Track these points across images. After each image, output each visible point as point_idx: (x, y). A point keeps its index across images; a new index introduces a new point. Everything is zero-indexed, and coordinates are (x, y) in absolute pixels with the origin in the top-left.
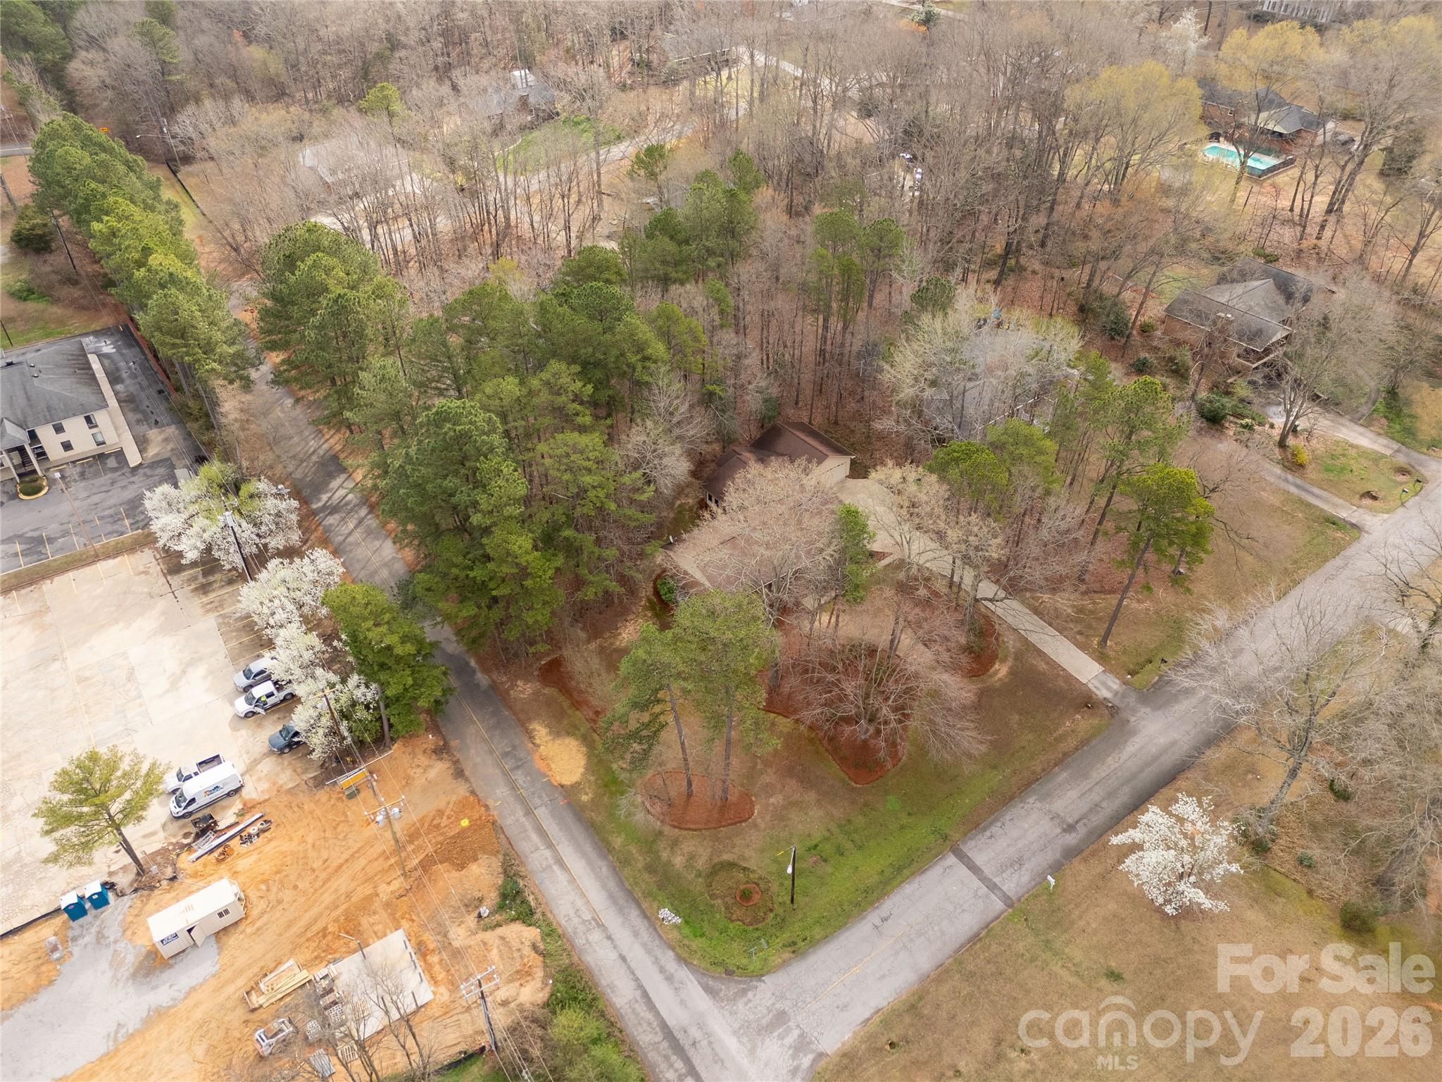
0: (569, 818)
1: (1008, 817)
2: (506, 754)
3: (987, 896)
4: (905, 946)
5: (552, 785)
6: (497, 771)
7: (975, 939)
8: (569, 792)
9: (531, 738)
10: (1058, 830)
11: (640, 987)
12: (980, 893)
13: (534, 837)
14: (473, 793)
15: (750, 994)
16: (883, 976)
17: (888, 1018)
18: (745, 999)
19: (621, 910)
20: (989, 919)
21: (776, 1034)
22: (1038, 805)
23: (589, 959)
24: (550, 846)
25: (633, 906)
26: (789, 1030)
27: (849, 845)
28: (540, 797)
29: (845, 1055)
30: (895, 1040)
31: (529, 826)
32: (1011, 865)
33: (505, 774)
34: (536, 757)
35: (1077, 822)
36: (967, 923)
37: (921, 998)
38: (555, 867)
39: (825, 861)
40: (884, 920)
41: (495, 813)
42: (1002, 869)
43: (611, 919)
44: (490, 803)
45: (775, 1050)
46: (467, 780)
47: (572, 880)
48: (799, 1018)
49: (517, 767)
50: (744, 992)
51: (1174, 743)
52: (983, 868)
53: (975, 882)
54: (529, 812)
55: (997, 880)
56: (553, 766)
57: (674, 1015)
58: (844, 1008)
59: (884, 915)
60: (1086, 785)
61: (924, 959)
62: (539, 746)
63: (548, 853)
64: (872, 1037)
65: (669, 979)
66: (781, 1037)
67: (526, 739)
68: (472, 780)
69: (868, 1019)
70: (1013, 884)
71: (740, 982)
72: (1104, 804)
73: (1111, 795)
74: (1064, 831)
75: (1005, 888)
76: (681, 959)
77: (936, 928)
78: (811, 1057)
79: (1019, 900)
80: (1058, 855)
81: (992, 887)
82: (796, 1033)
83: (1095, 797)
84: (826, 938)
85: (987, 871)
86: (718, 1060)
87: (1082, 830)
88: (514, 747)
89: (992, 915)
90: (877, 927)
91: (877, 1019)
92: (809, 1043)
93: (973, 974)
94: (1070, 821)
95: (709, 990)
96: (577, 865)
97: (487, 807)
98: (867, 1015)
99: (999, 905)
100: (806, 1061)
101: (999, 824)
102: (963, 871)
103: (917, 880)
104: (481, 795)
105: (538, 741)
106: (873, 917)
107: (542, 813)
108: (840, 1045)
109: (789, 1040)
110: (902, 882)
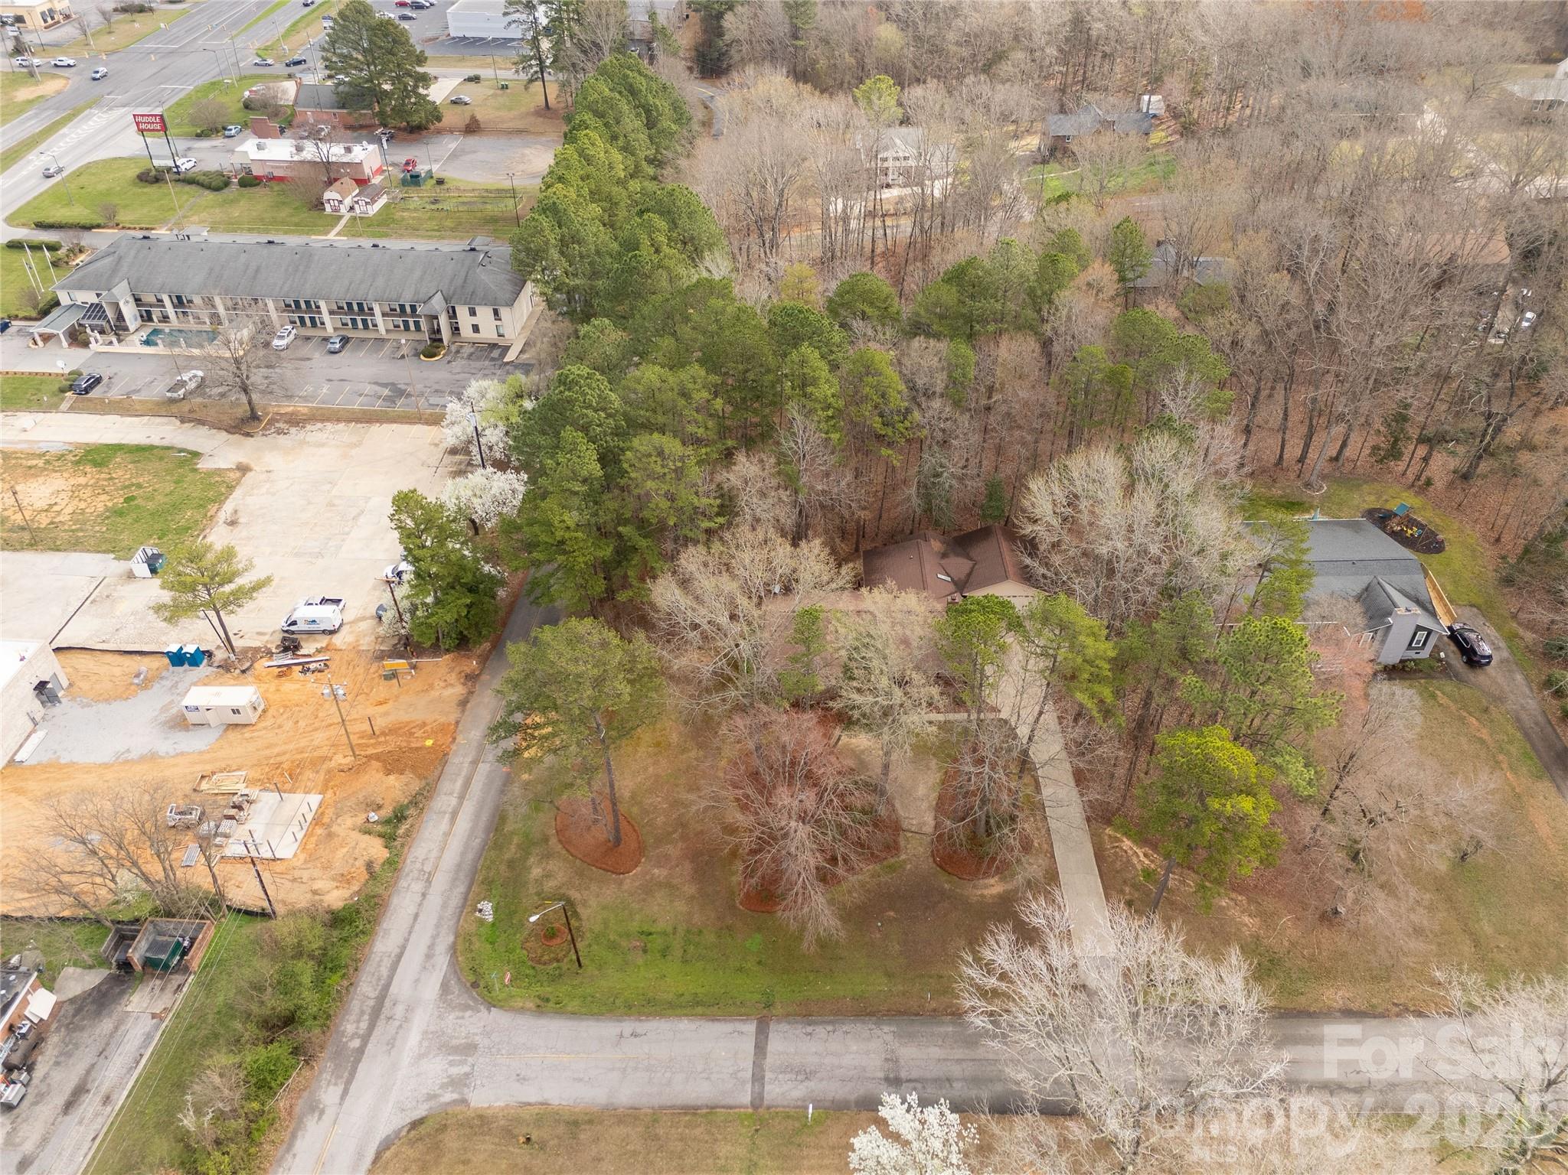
0: (497, 784)
1: (846, 1028)
3: (744, 1082)
4: (625, 1070)
6: (489, 717)
7: (690, 1110)
10: (881, 1075)
11: (403, 948)
12: (739, 1075)
13: (459, 783)
14: (457, 723)
15: (468, 1013)
16: (580, 1080)
17: (546, 1115)
18: (461, 1014)
19: (454, 881)
20: (723, 1103)
21: (451, 1058)
22: (889, 1038)
23: (395, 901)
24: (462, 798)
25: (467, 883)
26: (462, 1063)
27: (678, 953)
28: (495, 756)
29: (481, 1117)
30: (533, 1138)
31: (464, 774)
32: (798, 1073)
33: (492, 722)
35: (909, 1081)
36: (699, 1091)
37: (590, 1122)
38: (447, 816)
39: (645, 951)
40: (634, 1035)
41: (454, 748)
42: (786, 1069)
43: (441, 881)
44: (460, 738)
45: (437, 1069)
46: (463, 711)
47: (447, 834)
48: (481, 1060)
50: (467, 1007)
52: (769, 1055)
53: (747, 1065)
54: (475, 763)
55: (768, 1075)
57: (401, 987)
58: (521, 1079)
59: (639, 1031)
60: (959, 1053)
61: (628, 1092)
63: (454, 801)
64: (518, 1120)
65: (429, 956)
66: (451, 1064)
68: (467, 713)
69: (530, 1104)
70: (780, 1090)
71: (473, 998)
72: (957, 1085)
74: (887, 1079)
75: (767, 1088)
76: (453, 949)
77: (668, 1075)
78: (455, 1096)
79: (768, 1108)
80: (853, 1097)
81: (758, 1078)
82: (466, 1069)
83: (956, 1070)
84: (574, 1015)
85: (769, 1061)
86: (391, 1044)
89: (730, 1101)
90: (621, 1036)
91: (535, 1110)
92: (465, 1085)
93: (656, 1137)
94: (903, 1075)
95: (445, 988)
96: (463, 823)
97: (454, 739)
98: (533, 1099)
99: (746, 1098)
100: (449, 1096)
101: (830, 1028)
102: (749, 1045)
103: (698, 1023)
104: (460, 728)
106: (628, 1026)
107: (483, 769)
108: (486, 1105)
109: (455, 1071)
110: (686, 1015)
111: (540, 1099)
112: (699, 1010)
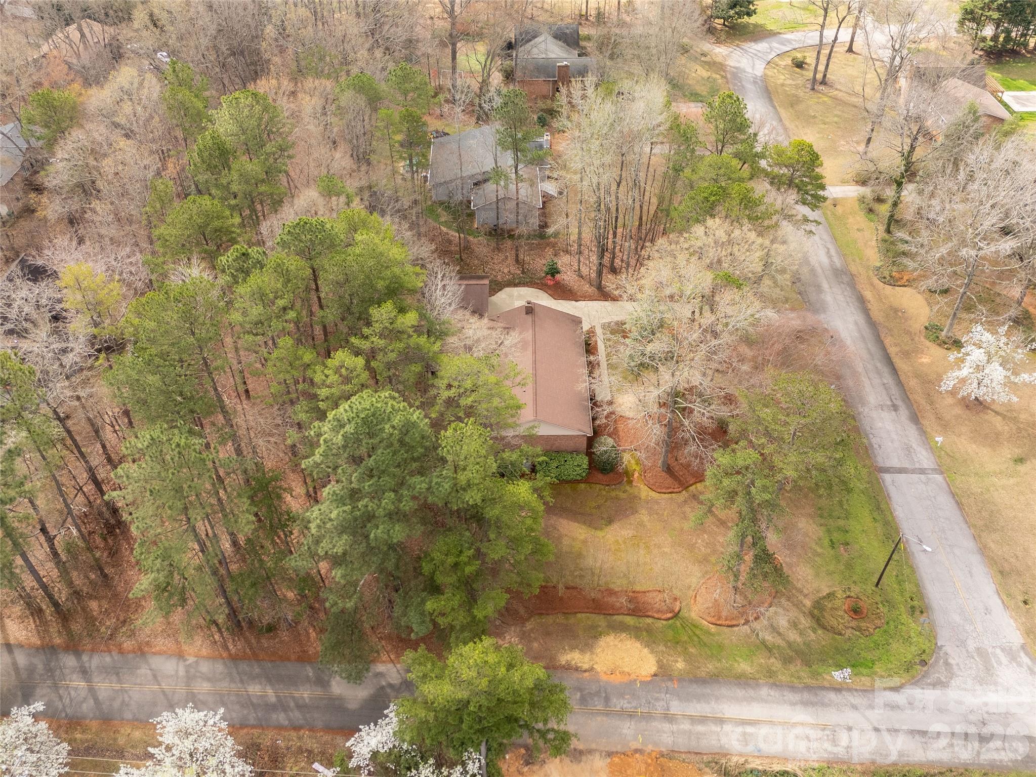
0: (695, 689)
1: (868, 428)
2: (583, 700)
3: (928, 478)
4: (950, 546)
5: (649, 682)
6: (599, 719)
7: (960, 507)
8: (663, 674)
9: (577, 669)
10: (893, 413)
11: (910, 732)
12: (924, 481)
13: (702, 729)
14: (610, 754)
15: (951, 661)
16: (970, 573)
17: (1006, 591)
18: (955, 667)
20: (947, 489)
21: (995, 665)
22: (867, 408)
25: (824, 693)
26: (995, 655)
27: (841, 523)
28: (657, 699)
29: (1027, 634)
30: (1022, 599)
31: (687, 727)
32: (909, 452)
33: (608, 714)
34: (604, 678)
35: (892, 401)
36: (945, 501)
37: (995, 563)
39: (848, 544)
41: (650, 747)
42: (910, 458)
43: (831, 717)
44: (634, 745)
45: (1007, 673)
46: (590, 752)
47: (772, 724)
48: (987, 643)
49: (607, 699)
50: (947, 663)
52: (904, 466)
53: (914, 477)
54: (670, 718)
55: (918, 466)
56: (626, 670)
58: (988, 611)
60: (864, 378)
61: (966, 541)
62: (591, 669)
63: (728, 727)
64: (1017, 610)
66: (1000, 663)
67: (576, 675)
68: (594, 746)
69: (1003, 602)
70: (925, 460)
71: (936, 661)
72: (886, 381)
73: (879, 373)
74: (895, 410)
75: (926, 466)
76: (895, 689)
77: (942, 520)
78: (1022, 654)
79: (939, 466)
81: (922, 471)
82: (998, 651)
83: (877, 381)
84: (919, 585)
85: (906, 465)
87: (899, 403)
88: (580, 689)
89: (944, 486)
91: (1004, 597)
92: (1011, 649)
93: (986, 526)
94: (889, 403)
95: (936, 684)
96: (755, 711)
97: (636, 751)
98: (999, 601)
99: (939, 478)
100: (1025, 659)
101: (871, 436)
102: (900, 477)
103: (895, 506)
104: (619, 748)
105: (586, 666)
106: (915, 548)
107: (676, 707)
108: (1018, 632)
109: (1004, 659)
110: (891, 513)
111: (996, 596)
112: (883, 506)
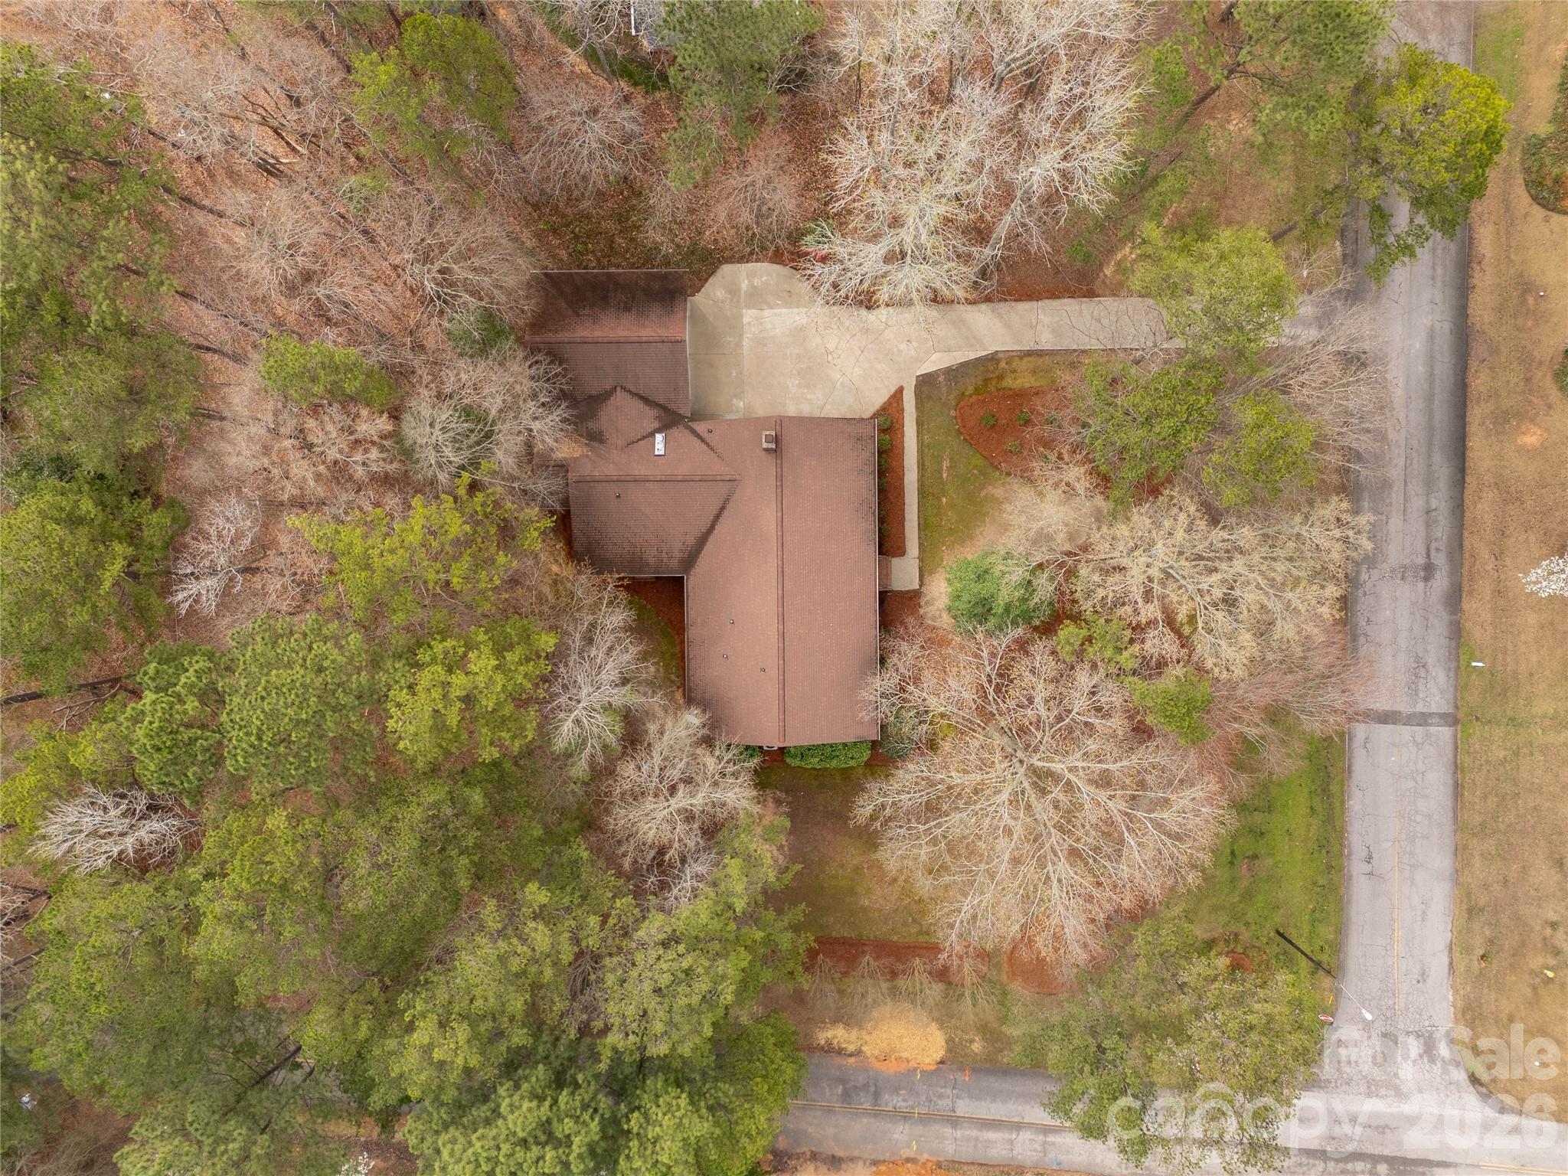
0: (992, 1082)
1: (1363, 622)
2: (846, 1096)
3: (1428, 735)
4: (1412, 866)
5: (933, 1072)
6: (865, 1120)
7: (1458, 791)
8: (955, 1058)
9: (840, 1052)
10: (1421, 585)
12: (1419, 740)
13: (991, 1135)
14: (875, 1163)
16: (1424, 913)
17: (1462, 943)
20: (1450, 756)
22: (1375, 573)
24: (1018, 1127)
28: (941, 1096)
29: (1464, 1012)
30: (1481, 953)
31: (974, 1133)
32: (1417, 676)
33: (877, 1114)
34: (877, 1065)
35: (1428, 556)
36: (1437, 781)
37: (1469, 894)
38: (1050, 1139)
39: (1255, 857)
40: (1369, 859)
41: (926, 1156)
42: (1413, 690)
44: (906, 1153)
46: (852, 1159)
48: (1401, 1026)
49: (877, 1095)
51: (1431, 336)
52: (1396, 708)
53: (1406, 731)
54: (954, 1121)
55: (1420, 708)
56: (904, 1055)
58: (1423, 977)
59: (1364, 854)
60: (1396, 496)
61: (1440, 860)
62: (858, 1053)
63: (1025, 1135)
64: (1467, 974)
67: (838, 1061)
68: (856, 1153)
69: (1451, 963)
70: (1436, 697)
71: (1323, 1051)
72: (1434, 504)
73: (1429, 483)
74: (1426, 579)
75: (1434, 709)
77: (1419, 818)
79: (1457, 707)
80: (1446, 617)
81: (1422, 720)
83: (1417, 503)
84: (1341, 930)
85: (1403, 706)
87: (1440, 560)
88: (842, 1081)
89: (1449, 749)
90: (1371, 874)
91: (1456, 955)
93: (1483, 825)
94: (1421, 560)
97: (908, 1160)
98: (1446, 961)
99: (1445, 733)
101: (1362, 640)
102: (1384, 732)
103: (1354, 788)
104: (887, 1156)
105: (851, 1048)
106: (1357, 868)
107: (964, 1107)
108: (1452, 1009)
110: (1343, 803)
111: (1446, 953)
112: (1334, 788)
